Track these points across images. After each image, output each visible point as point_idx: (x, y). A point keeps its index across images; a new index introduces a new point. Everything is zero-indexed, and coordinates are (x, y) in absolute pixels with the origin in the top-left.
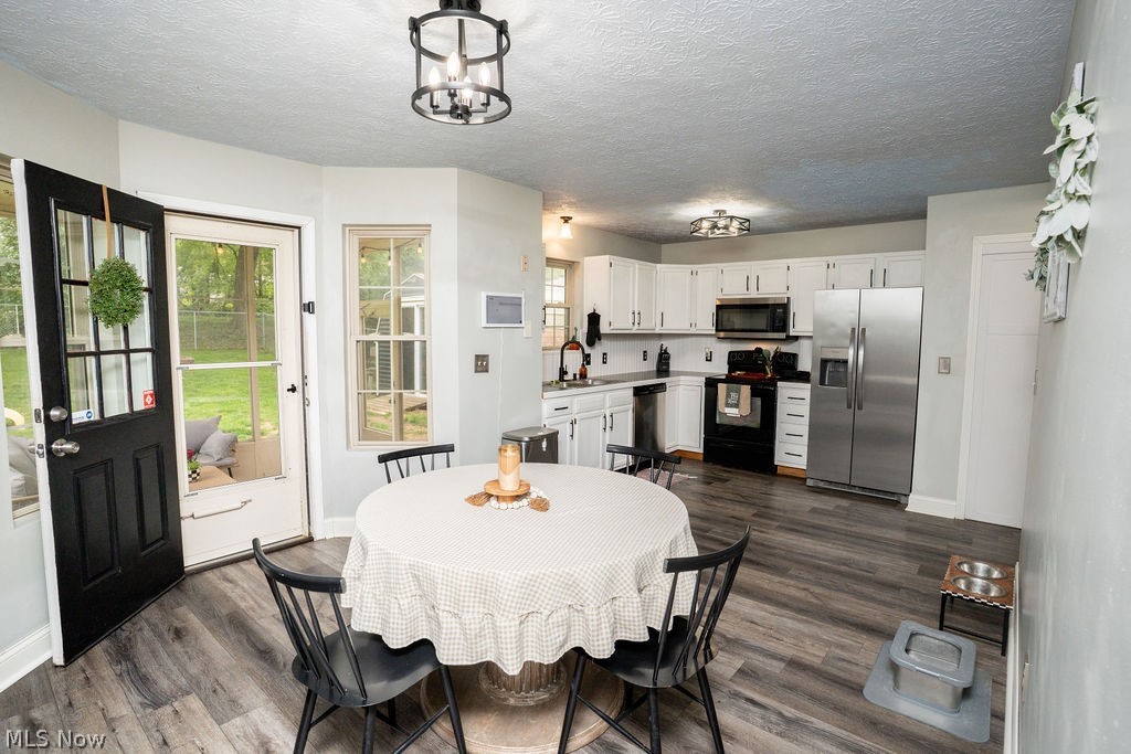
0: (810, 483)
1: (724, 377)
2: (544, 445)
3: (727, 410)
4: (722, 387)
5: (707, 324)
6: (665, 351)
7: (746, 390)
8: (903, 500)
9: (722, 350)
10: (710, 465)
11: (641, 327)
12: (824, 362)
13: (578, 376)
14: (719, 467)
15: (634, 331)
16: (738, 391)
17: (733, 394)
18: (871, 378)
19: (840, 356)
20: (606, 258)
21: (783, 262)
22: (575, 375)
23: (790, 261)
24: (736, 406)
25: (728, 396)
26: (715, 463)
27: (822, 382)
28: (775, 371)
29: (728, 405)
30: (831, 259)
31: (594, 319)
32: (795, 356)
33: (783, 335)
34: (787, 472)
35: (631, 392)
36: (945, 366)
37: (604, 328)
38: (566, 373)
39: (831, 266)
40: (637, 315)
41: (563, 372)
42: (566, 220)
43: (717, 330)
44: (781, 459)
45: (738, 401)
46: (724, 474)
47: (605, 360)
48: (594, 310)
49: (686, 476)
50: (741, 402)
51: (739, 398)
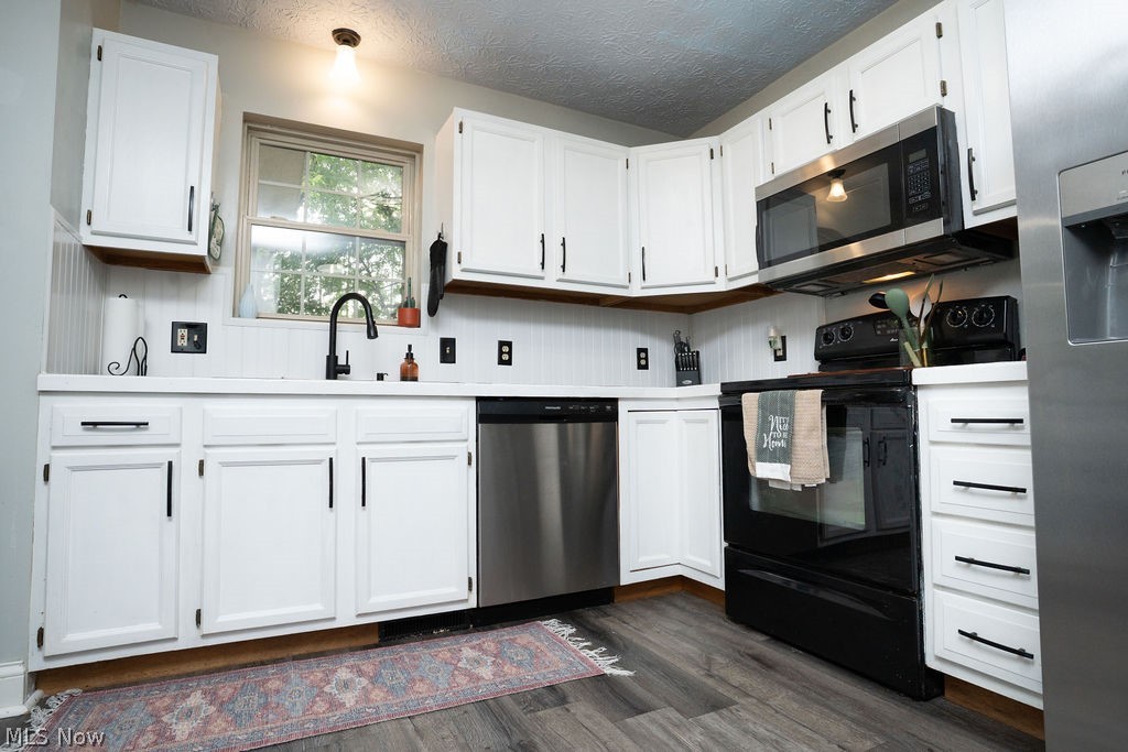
3: (769, 472)
4: (750, 401)
6: (686, 345)
7: (808, 404)
11: (568, 275)
14: (757, 643)
15: (551, 282)
16: (788, 411)
17: (776, 421)
22: (381, 377)
24: (784, 455)
25: (764, 427)
29: (766, 455)
31: (439, 253)
33: (934, 228)
35: (469, 407)
42: (347, 37)
43: (762, 265)
45: (790, 441)
46: (737, 677)
47: (505, 357)
48: (439, 236)
49: (606, 665)
50: (799, 440)
51: (791, 433)
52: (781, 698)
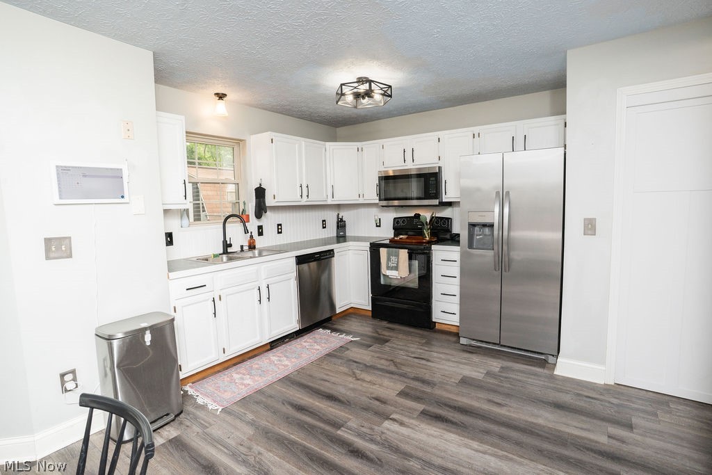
0: (463, 341)
1: (387, 242)
2: (148, 338)
3: (389, 273)
4: (383, 251)
5: (372, 195)
6: (341, 219)
7: (404, 254)
8: (551, 360)
9: (388, 217)
10: (376, 322)
11: (309, 199)
12: (472, 226)
13: (246, 248)
14: (385, 324)
15: (304, 202)
16: (397, 256)
17: (393, 258)
18: (516, 234)
19: (487, 220)
20: (267, 135)
21: (434, 135)
22: (242, 247)
23: (440, 134)
24: (396, 268)
25: (389, 259)
26: (382, 319)
27: (471, 246)
28: (432, 234)
29: (388, 268)
30: (476, 129)
31: (260, 193)
32: (448, 220)
33: (436, 202)
34: (444, 328)
35: (294, 260)
36: (590, 227)
37: (269, 201)
38: (230, 245)
39: (476, 135)
40: (305, 189)
41: (227, 245)
42: (221, 96)
43: (380, 200)
44: (437, 316)
45: (397, 264)
46: (386, 333)
47: (280, 230)
48: (260, 185)
49: (350, 338)
50: (400, 264)
51: (398, 261)
52: (400, 336)
